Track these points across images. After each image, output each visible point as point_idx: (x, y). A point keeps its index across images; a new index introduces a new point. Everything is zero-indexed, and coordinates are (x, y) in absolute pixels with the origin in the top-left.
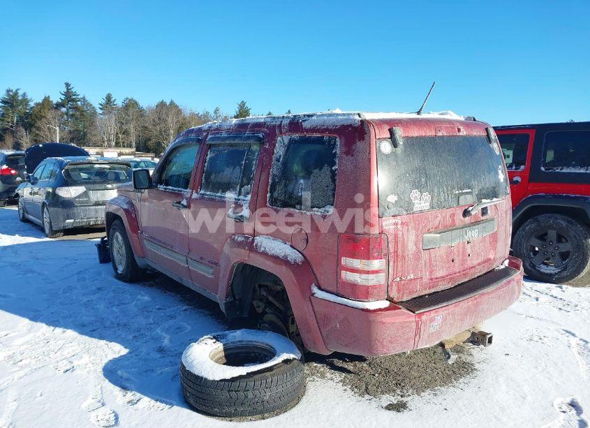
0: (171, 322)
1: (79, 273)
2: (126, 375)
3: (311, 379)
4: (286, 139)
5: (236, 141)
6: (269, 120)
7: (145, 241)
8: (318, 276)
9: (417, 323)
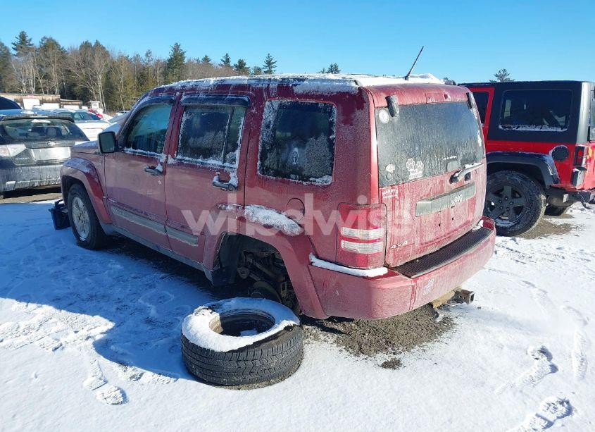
0: (153, 291)
1: (35, 241)
2: (121, 350)
3: (306, 341)
4: (276, 104)
5: (218, 104)
6: (253, 82)
7: (112, 208)
8: (316, 245)
9: (413, 287)
